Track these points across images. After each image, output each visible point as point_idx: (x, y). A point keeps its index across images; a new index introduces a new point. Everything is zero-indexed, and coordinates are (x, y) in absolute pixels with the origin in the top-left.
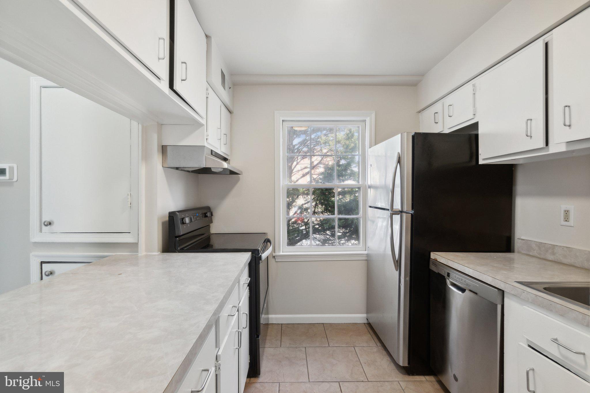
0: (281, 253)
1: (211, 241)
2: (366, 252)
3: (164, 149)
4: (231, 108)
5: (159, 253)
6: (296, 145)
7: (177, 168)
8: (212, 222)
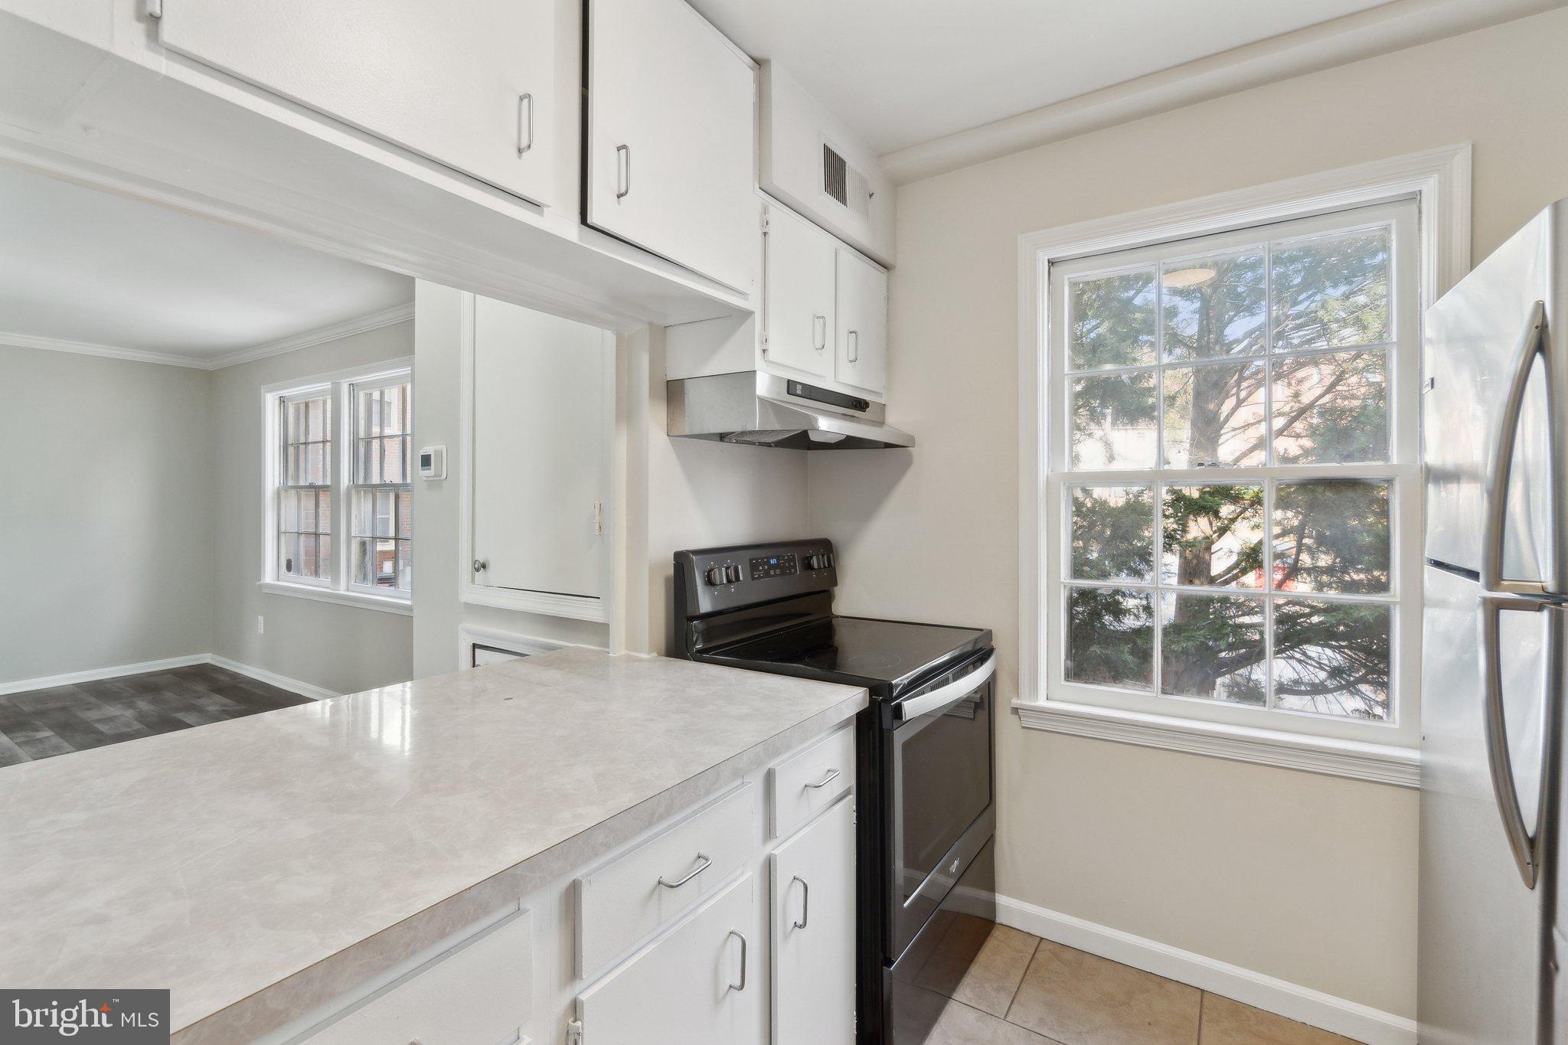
0: (1042, 702)
1: (836, 638)
2: (1415, 755)
3: (674, 392)
4: (882, 254)
5: (655, 654)
6: (1238, 341)
7: (722, 437)
8: (836, 584)
